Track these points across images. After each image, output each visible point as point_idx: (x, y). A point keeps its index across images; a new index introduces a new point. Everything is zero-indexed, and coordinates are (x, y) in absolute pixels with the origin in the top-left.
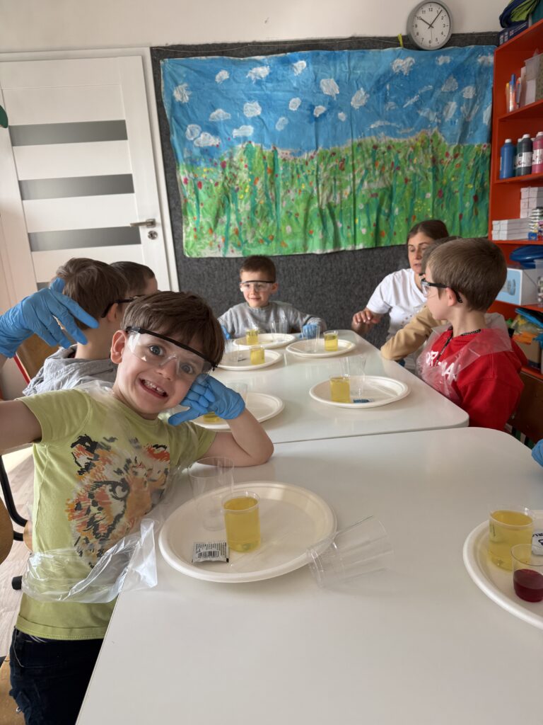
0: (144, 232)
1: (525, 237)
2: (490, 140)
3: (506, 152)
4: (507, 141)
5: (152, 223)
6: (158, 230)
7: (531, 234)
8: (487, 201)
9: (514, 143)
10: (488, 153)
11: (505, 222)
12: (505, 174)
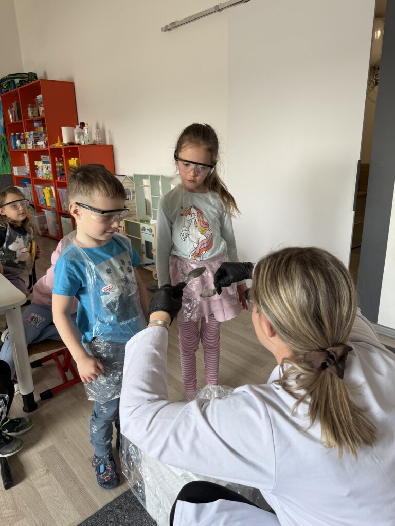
1: (25, 174)
2: (5, 132)
3: (12, 138)
4: (12, 134)
7: (26, 173)
8: (9, 157)
9: (15, 135)
10: (5, 138)
11: (16, 168)
12: (13, 148)
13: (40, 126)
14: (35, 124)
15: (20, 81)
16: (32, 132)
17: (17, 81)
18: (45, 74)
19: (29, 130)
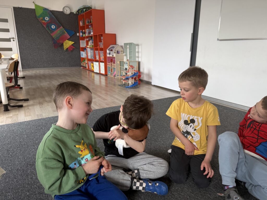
0: (12, 40)
4: (81, 30)
5: (13, 38)
6: (15, 40)
7: (85, 46)
13: (91, 27)
14: (90, 27)
15: (85, 10)
16: (88, 29)
17: (84, 10)
18: (95, 7)
19: (87, 29)
